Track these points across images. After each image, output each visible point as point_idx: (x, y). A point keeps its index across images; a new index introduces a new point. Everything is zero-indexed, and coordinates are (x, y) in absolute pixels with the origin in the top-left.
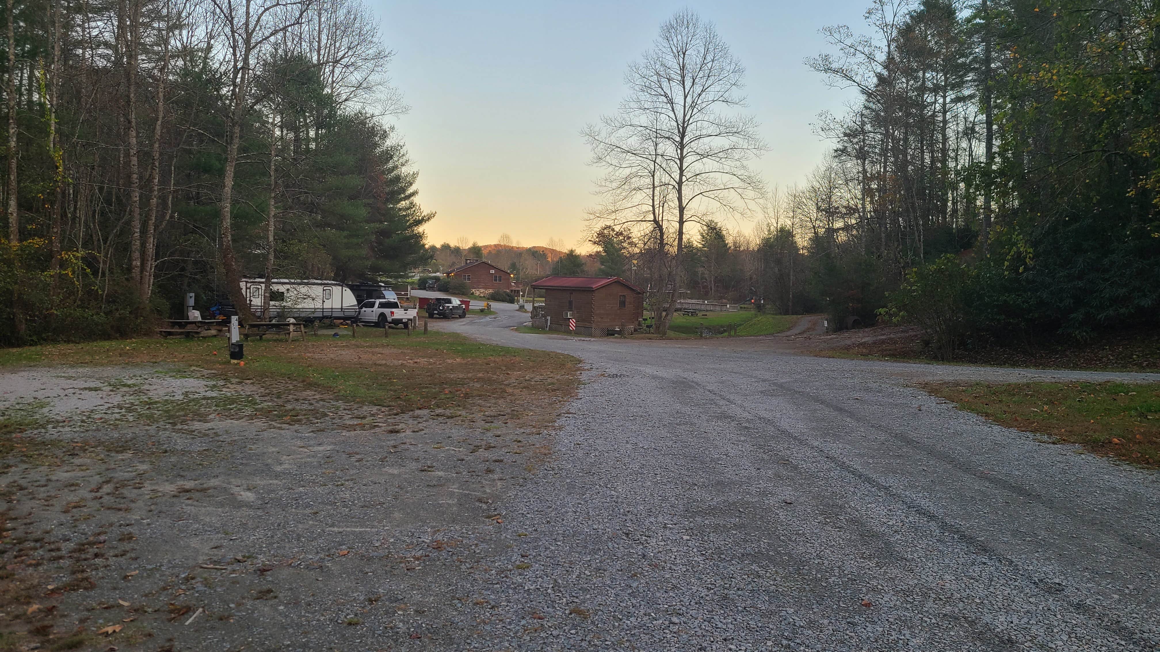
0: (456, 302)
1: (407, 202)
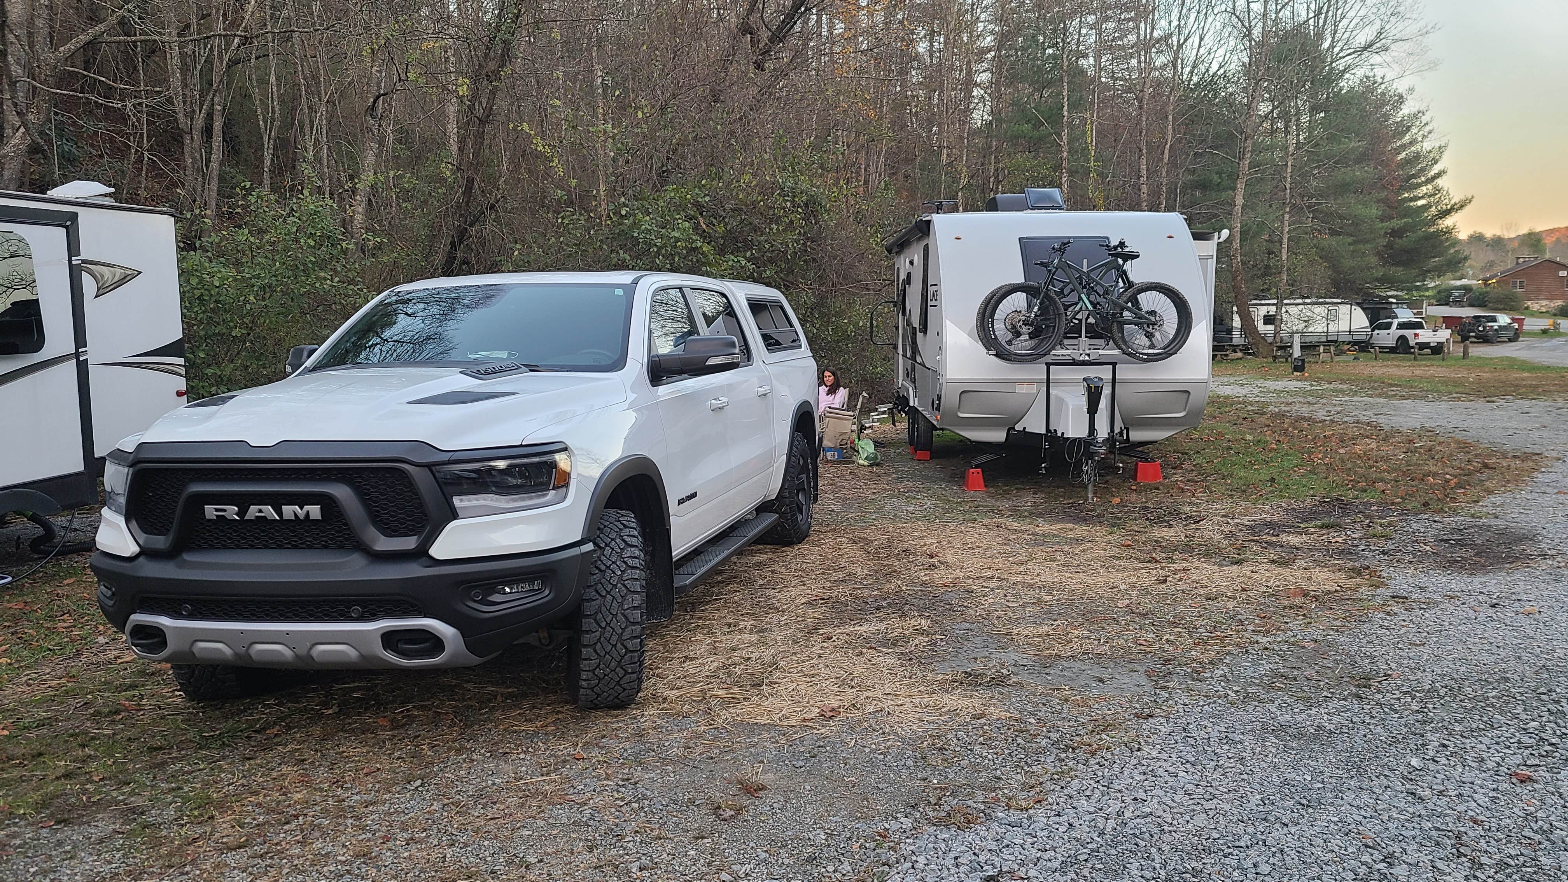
0: (1503, 319)
1: (1430, 187)
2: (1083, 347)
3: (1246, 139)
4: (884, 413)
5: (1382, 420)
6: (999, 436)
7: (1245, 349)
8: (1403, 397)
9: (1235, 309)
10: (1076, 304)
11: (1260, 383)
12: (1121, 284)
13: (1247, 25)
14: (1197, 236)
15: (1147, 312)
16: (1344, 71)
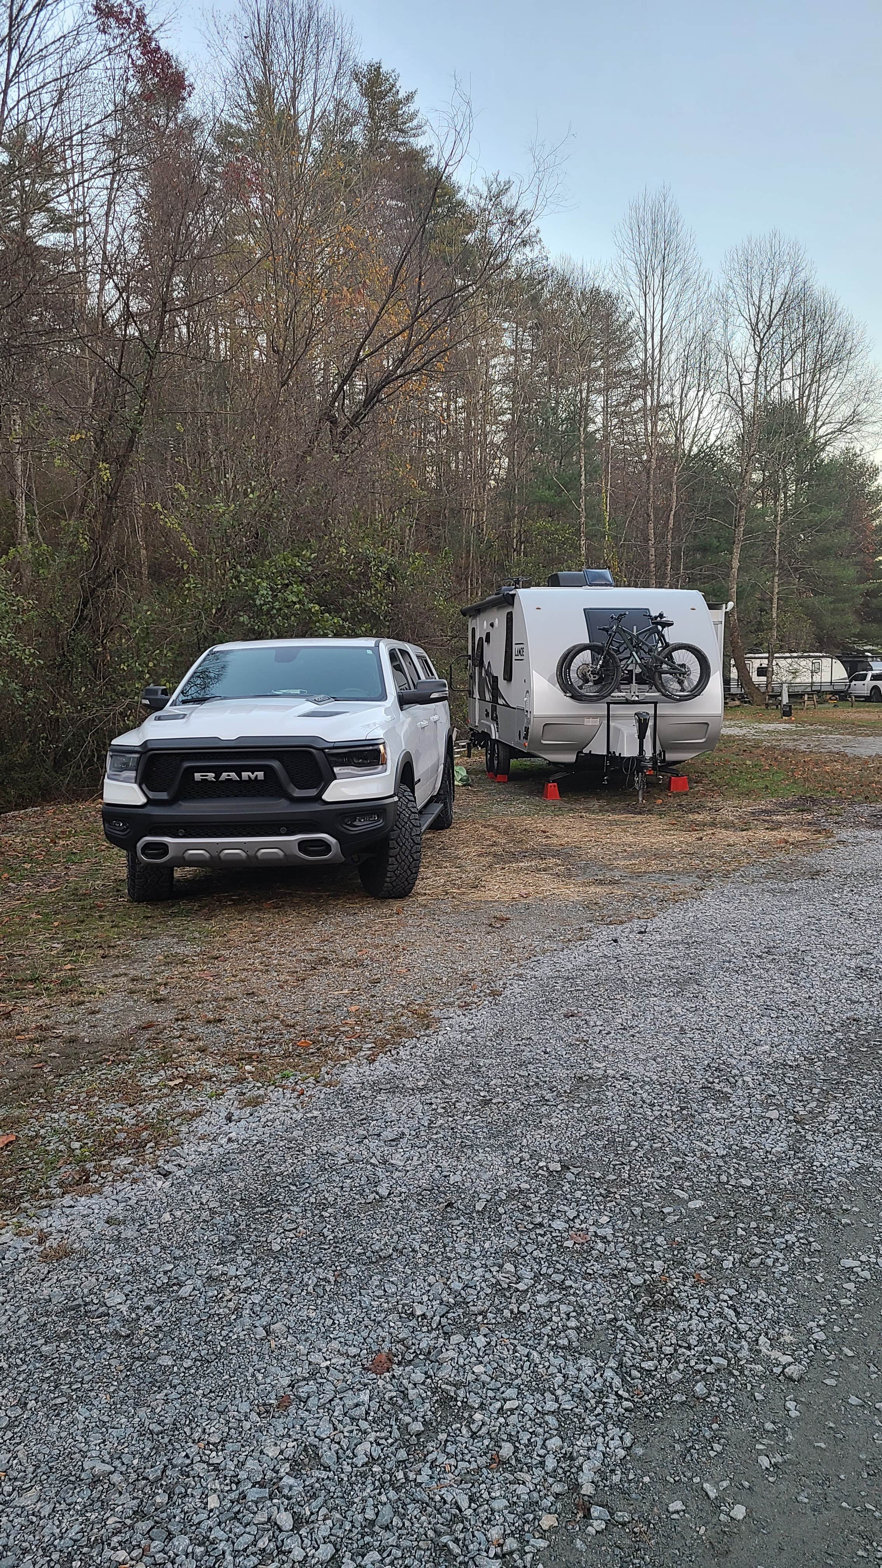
2: (634, 691)
3: (741, 509)
4: (463, 747)
5: (848, 751)
6: (571, 758)
7: (741, 697)
8: (868, 735)
9: (733, 662)
10: (629, 658)
11: (756, 725)
12: (660, 645)
13: (740, 405)
14: (711, 607)
15: (679, 665)
16: (825, 444)
